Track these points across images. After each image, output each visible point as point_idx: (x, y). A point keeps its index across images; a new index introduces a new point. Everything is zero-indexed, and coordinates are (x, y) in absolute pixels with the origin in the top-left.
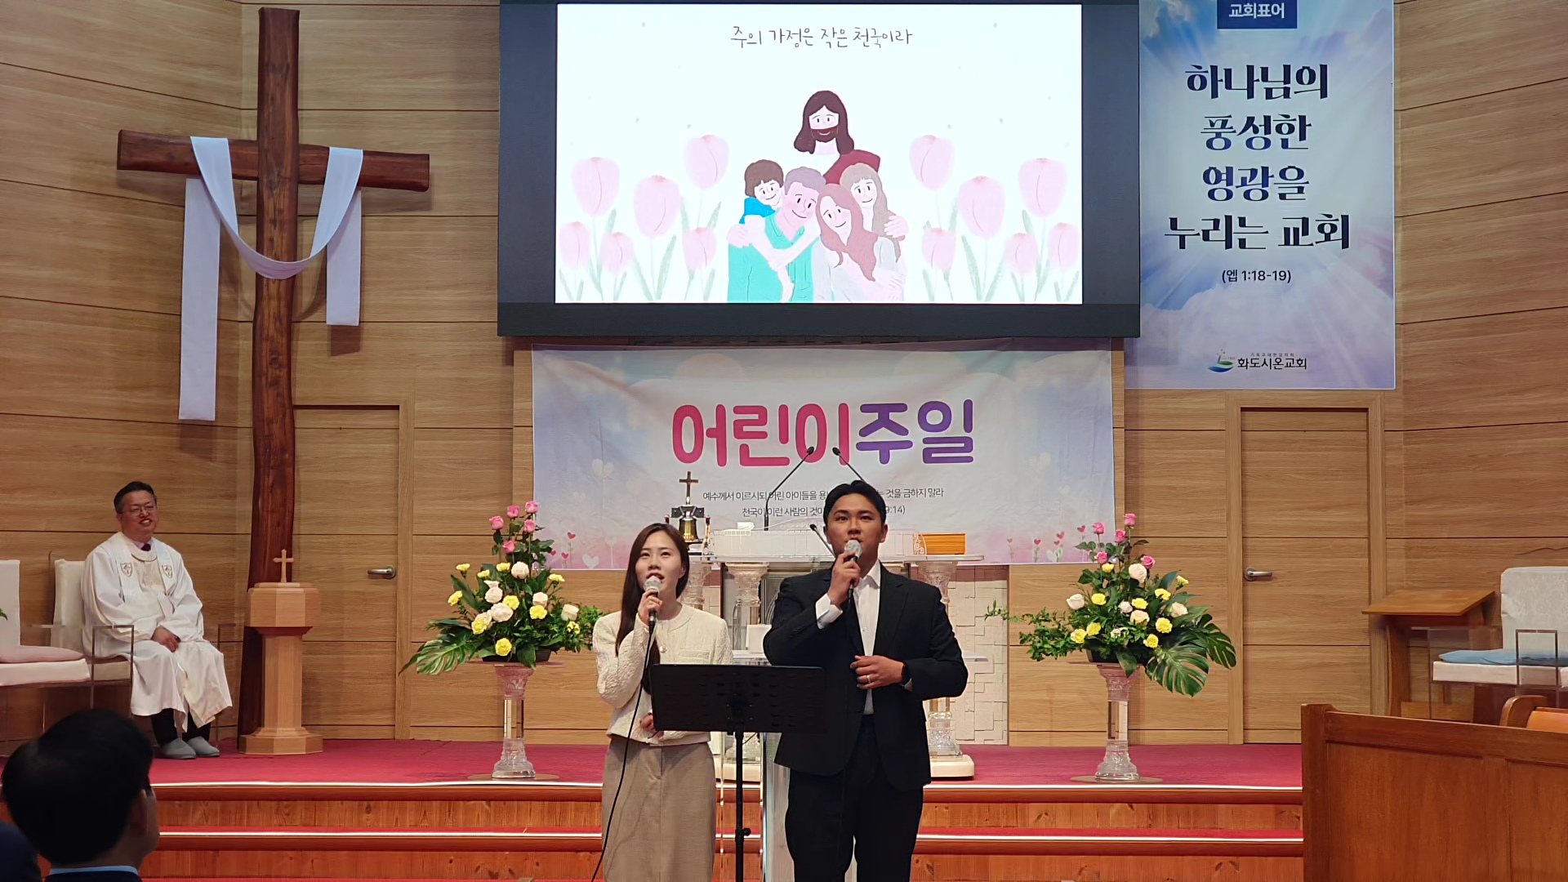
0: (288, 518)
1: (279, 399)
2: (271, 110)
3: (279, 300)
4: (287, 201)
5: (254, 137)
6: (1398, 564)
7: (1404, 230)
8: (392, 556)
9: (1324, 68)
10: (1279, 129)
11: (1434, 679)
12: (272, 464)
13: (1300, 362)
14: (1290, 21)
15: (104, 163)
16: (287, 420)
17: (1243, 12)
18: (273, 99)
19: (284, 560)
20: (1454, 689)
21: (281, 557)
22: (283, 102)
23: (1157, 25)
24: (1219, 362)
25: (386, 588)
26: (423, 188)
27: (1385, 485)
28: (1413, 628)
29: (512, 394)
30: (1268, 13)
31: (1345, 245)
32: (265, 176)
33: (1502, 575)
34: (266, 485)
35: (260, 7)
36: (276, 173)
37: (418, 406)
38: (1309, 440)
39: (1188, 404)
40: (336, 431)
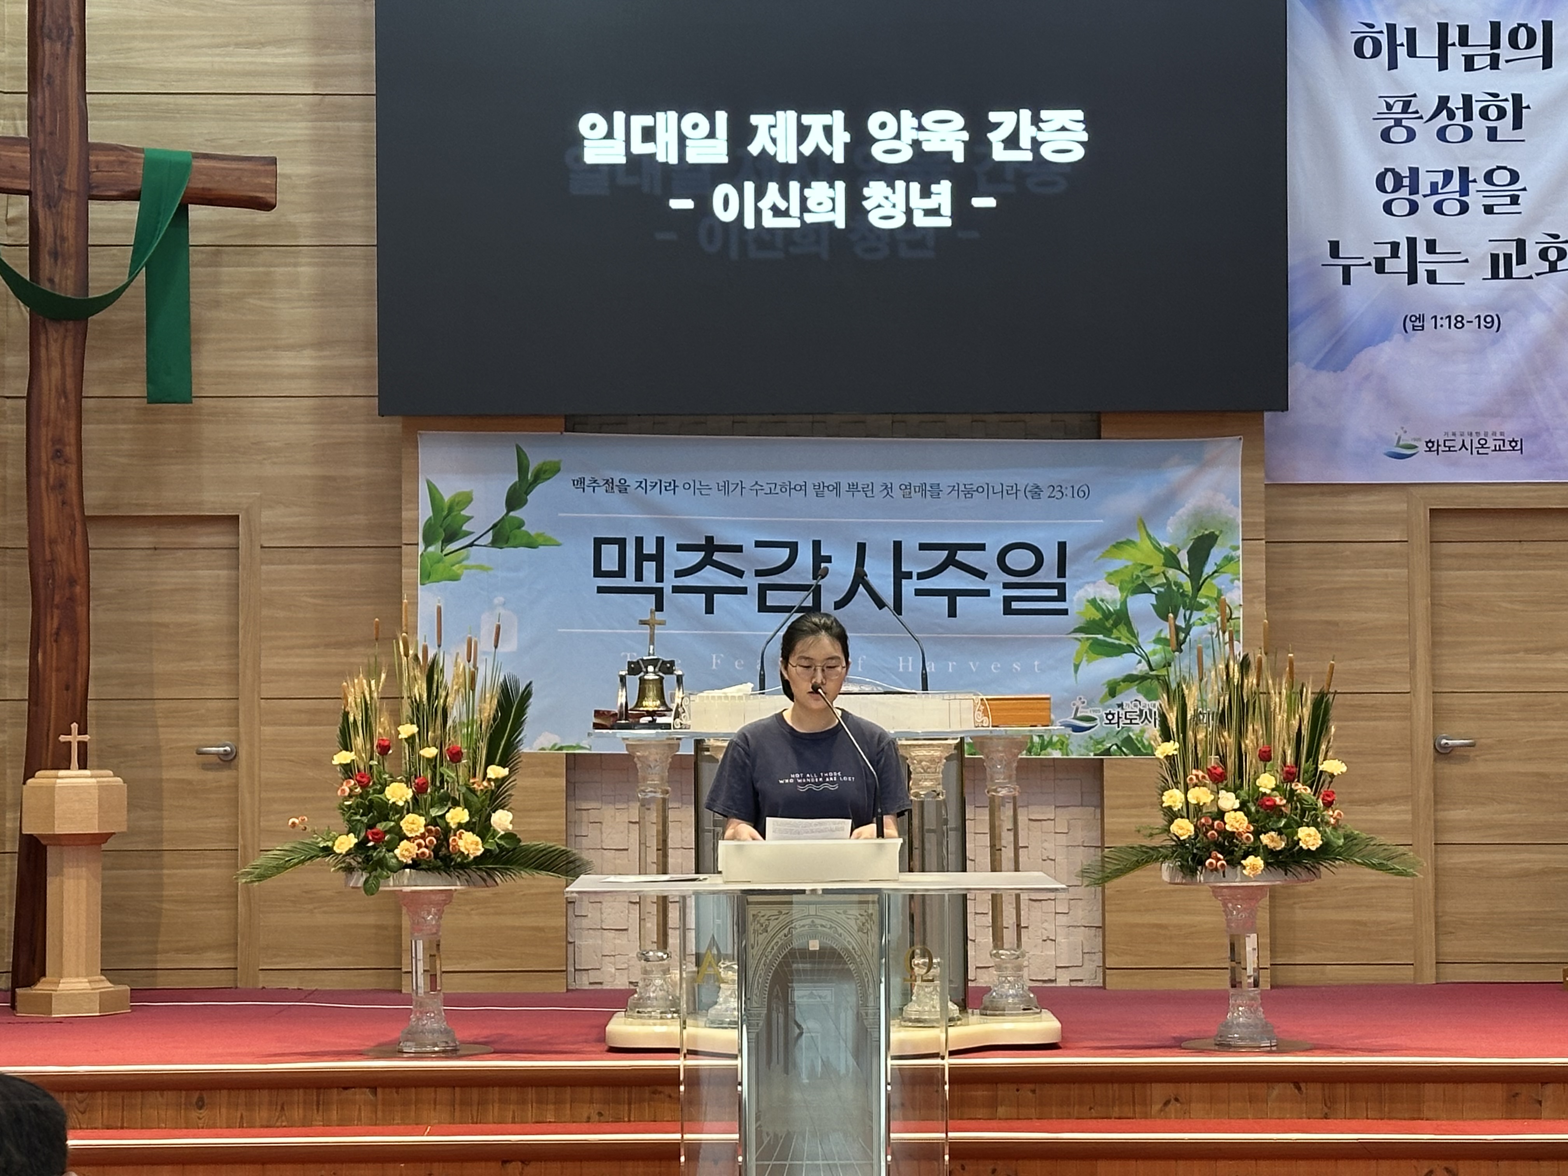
0: (80, 680)
1: (67, 509)
2: (48, 94)
3: (63, 366)
4: (72, 224)
5: (24, 133)
8: (231, 729)
9: (1548, 27)
10: (1484, 112)
12: (57, 599)
13: (1513, 444)
16: (78, 539)
18: (49, 80)
21: (70, 734)
22: (66, 83)
24: (1398, 445)
25: (222, 774)
26: (268, 206)
29: (400, 497)
32: (41, 189)
34: (48, 630)
36: (57, 184)
37: (267, 516)
38: (1527, 555)
39: (1355, 505)
40: (149, 552)
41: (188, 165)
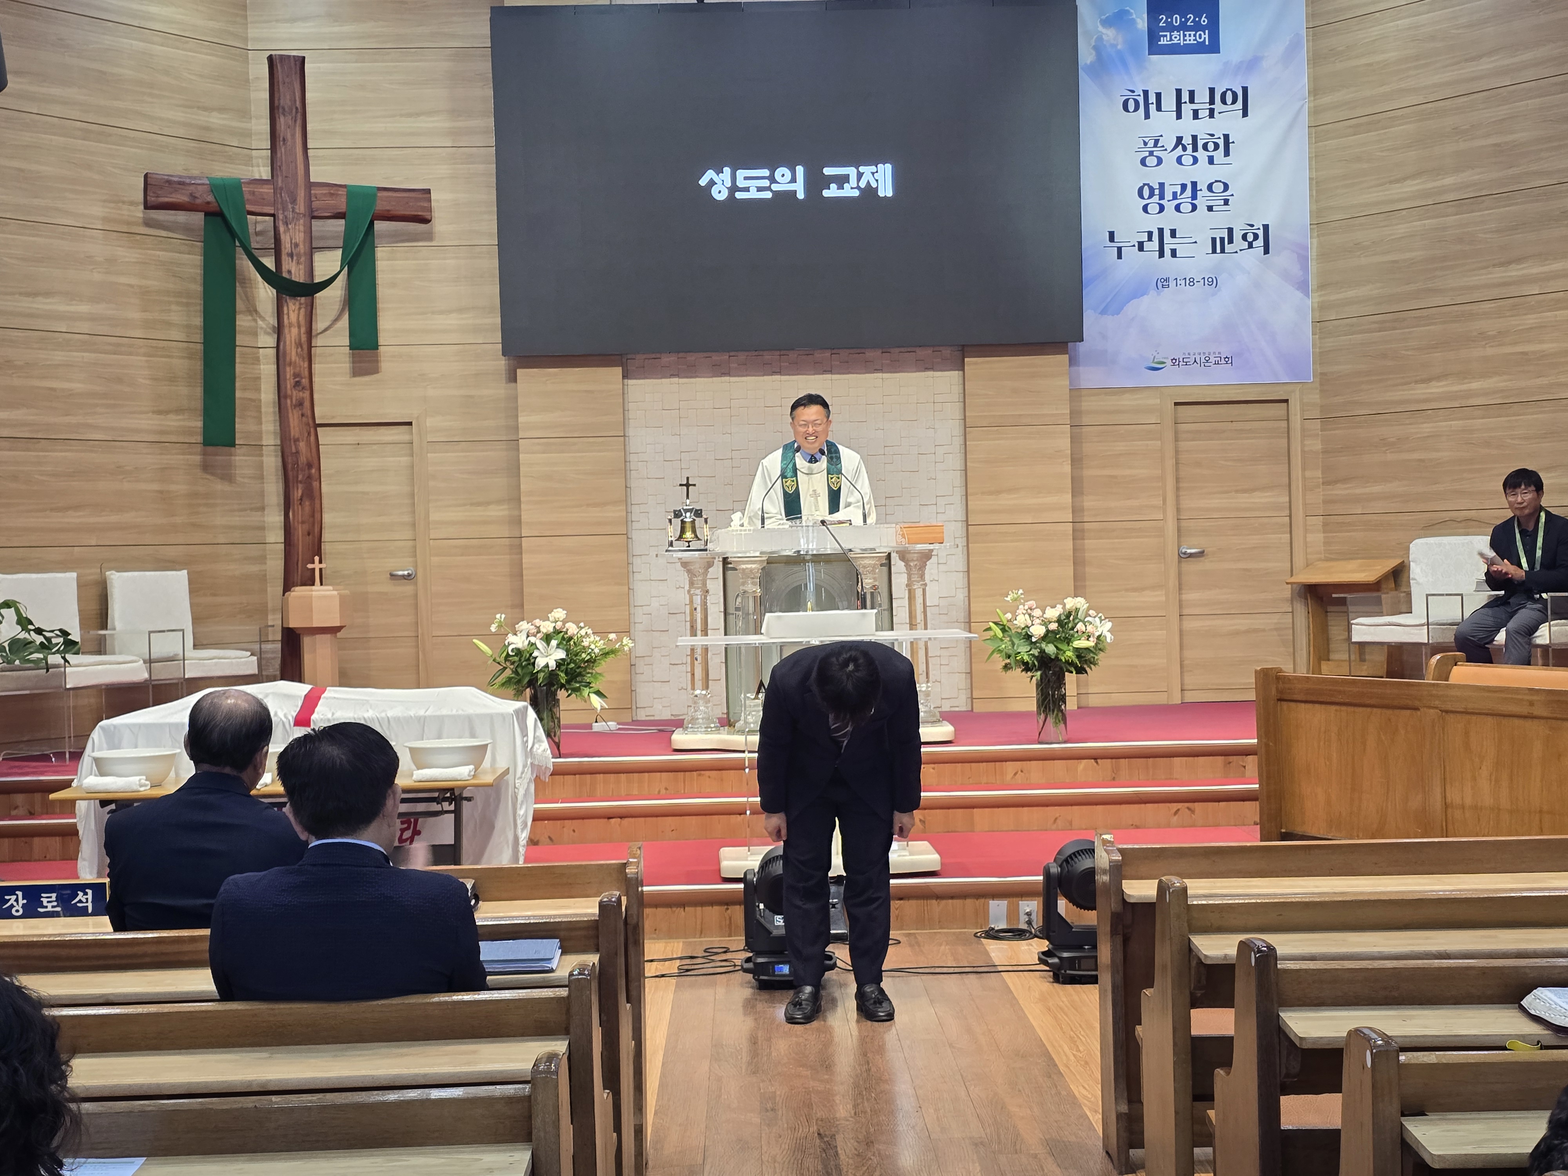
0: (317, 530)
1: (304, 419)
2: (283, 150)
3: (299, 327)
4: (302, 235)
5: (268, 177)
6: (1317, 538)
7: (1318, 236)
8: (411, 559)
9: (1245, 90)
10: (1205, 147)
11: (1353, 640)
12: (300, 477)
13: (1227, 360)
14: (1213, 47)
15: (132, 203)
16: (312, 438)
17: (1171, 40)
18: (284, 140)
19: (317, 566)
20: (1368, 649)
21: (313, 563)
22: (295, 142)
23: (1094, 53)
24: (1153, 362)
25: (407, 589)
26: (426, 221)
27: (1304, 469)
28: (1334, 596)
29: (517, 408)
30: (1194, 40)
31: (1266, 251)
32: (281, 212)
33: (1411, 545)
34: (295, 498)
35: (268, 53)
36: (291, 210)
37: (430, 422)
38: (1236, 430)
39: (1127, 401)
40: (355, 446)
41: (375, 195)
